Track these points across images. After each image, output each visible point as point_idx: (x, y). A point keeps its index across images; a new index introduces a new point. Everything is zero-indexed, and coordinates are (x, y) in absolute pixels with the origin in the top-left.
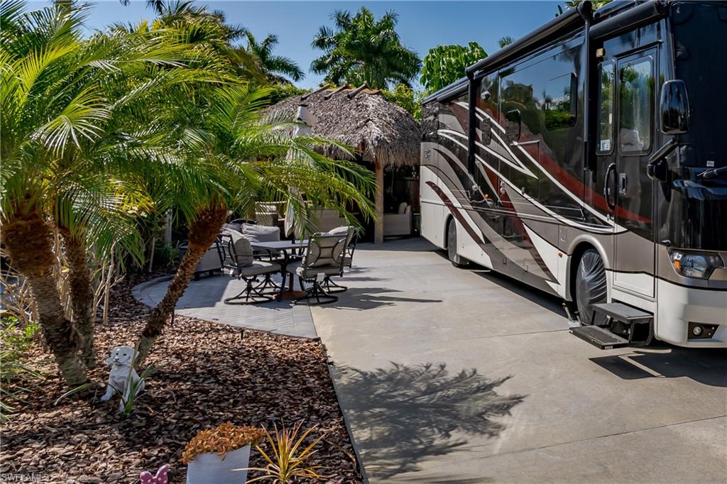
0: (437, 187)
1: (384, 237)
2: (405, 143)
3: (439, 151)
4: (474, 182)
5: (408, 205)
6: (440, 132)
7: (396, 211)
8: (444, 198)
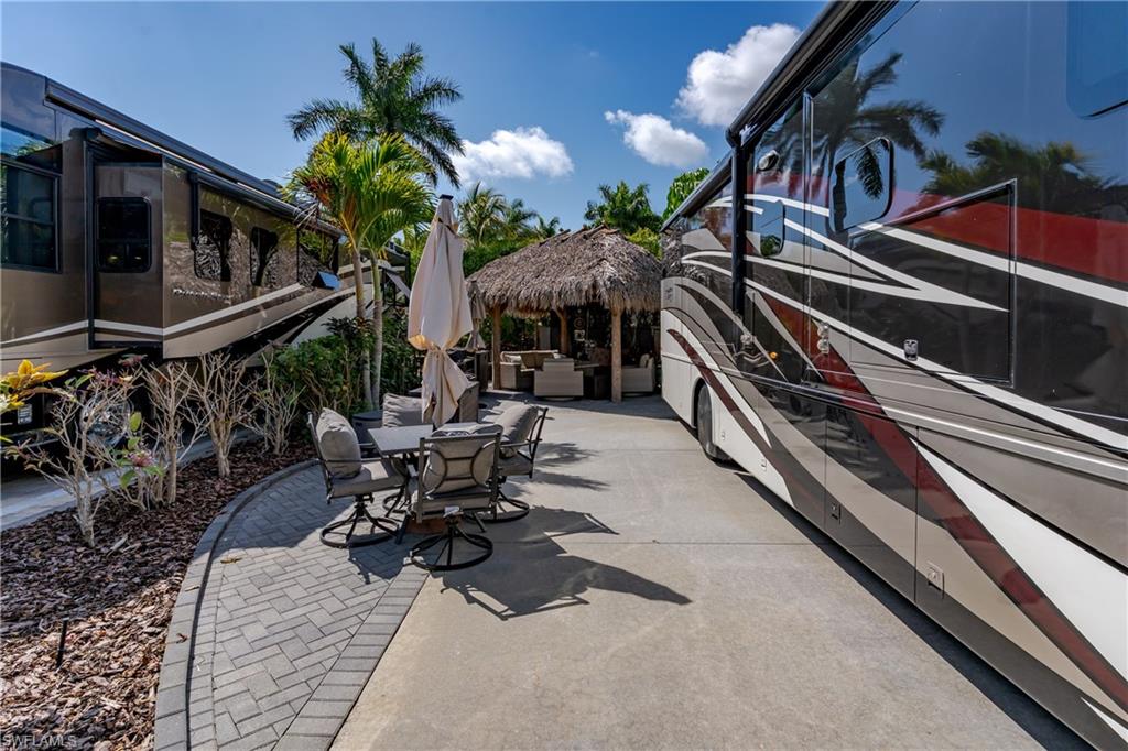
0: (681, 336)
1: (623, 393)
2: (645, 285)
3: (683, 287)
4: (743, 328)
5: (650, 357)
6: (684, 260)
7: (637, 365)
8: (692, 353)
